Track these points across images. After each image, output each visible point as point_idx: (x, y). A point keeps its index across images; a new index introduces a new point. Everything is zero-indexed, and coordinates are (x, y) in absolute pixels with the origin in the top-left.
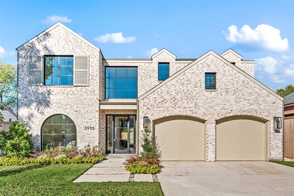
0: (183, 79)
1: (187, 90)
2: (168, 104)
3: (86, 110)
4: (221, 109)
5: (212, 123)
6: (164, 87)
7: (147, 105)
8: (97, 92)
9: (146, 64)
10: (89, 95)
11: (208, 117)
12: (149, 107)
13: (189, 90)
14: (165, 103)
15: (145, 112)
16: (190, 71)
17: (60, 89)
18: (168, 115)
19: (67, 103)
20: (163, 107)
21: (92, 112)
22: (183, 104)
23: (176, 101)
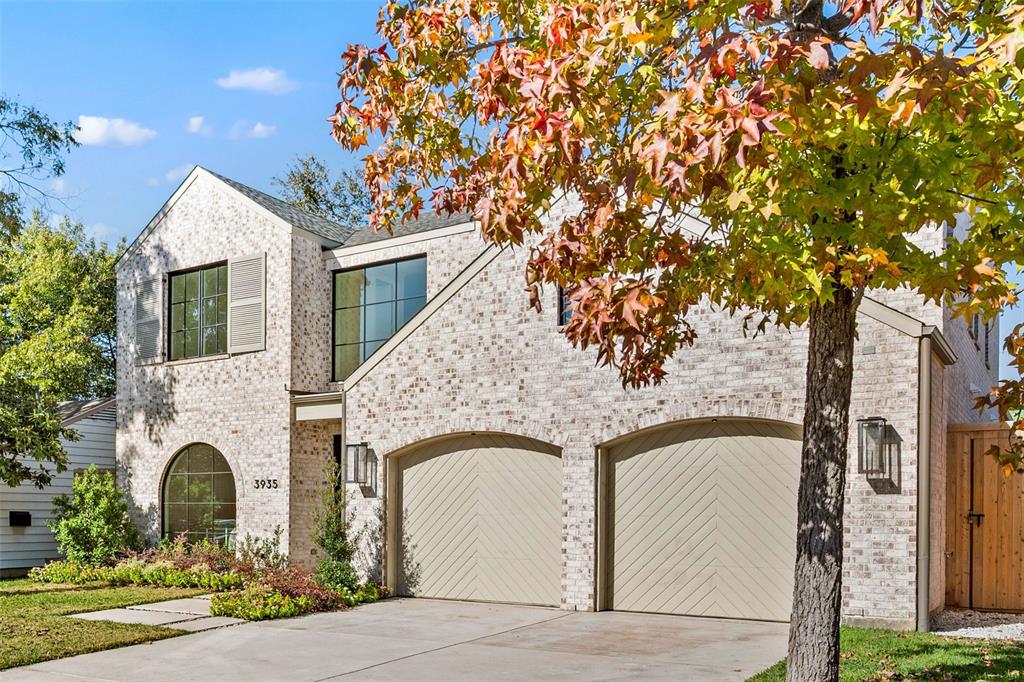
0: (479, 298)
1: (494, 337)
2: (429, 395)
3: (259, 426)
4: (617, 400)
5: (581, 458)
6: (417, 335)
7: (369, 404)
8: (284, 366)
9: (455, 239)
10: (267, 377)
11: (566, 435)
12: (376, 410)
13: (500, 336)
14: (422, 390)
15: (363, 428)
16: (502, 263)
17: (198, 368)
18: (429, 435)
19: (214, 408)
20: (416, 407)
21: (271, 433)
22: (480, 390)
23: (455, 382)
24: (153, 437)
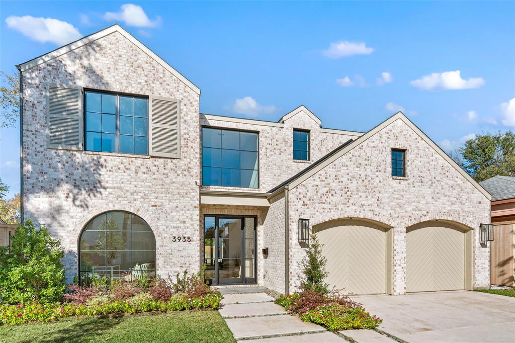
0: (359, 156)
1: (366, 176)
2: (336, 198)
3: (175, 204)
4: (413, 210)
5: (401, 232)
6: (330, 168)
7: (304, 198)
8: (195, 171)
9: (274, 129)
10: (181, 175)
11: (396, 222)
12: (307, 202)
13: (368, 176)
14: (332, 195)
15: (300, 211)
16: (369, 143)
17: (119, 160)
18: (336, 217)
19: (135, 188)
20: (330, 203)
21: (185, 209)
22: (361, 199)
23: (349, 193)
24: (77, 203)
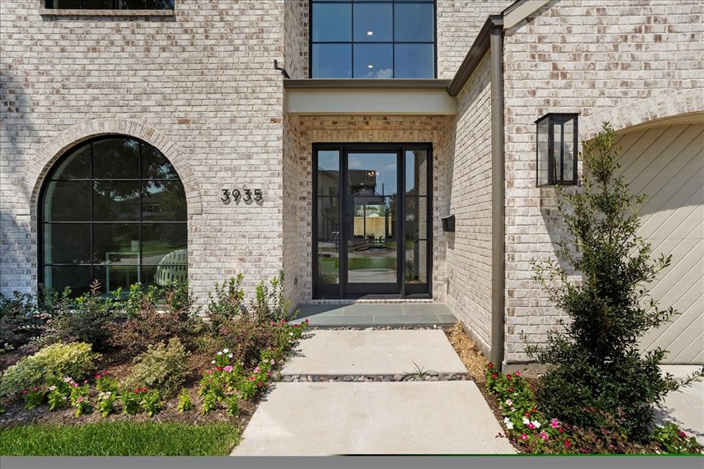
2: (672, 46)
3: (229, 114)
7: (554, 56)
8: (273, 36)
14: (658, 38)
15: (542, 94)
17: (112, 25)
18: (672, 112)
19: (144, 85)
20: (647, 66)
21: (251, 126)
